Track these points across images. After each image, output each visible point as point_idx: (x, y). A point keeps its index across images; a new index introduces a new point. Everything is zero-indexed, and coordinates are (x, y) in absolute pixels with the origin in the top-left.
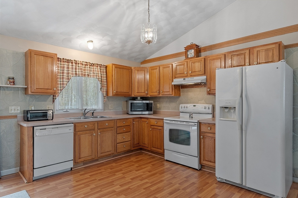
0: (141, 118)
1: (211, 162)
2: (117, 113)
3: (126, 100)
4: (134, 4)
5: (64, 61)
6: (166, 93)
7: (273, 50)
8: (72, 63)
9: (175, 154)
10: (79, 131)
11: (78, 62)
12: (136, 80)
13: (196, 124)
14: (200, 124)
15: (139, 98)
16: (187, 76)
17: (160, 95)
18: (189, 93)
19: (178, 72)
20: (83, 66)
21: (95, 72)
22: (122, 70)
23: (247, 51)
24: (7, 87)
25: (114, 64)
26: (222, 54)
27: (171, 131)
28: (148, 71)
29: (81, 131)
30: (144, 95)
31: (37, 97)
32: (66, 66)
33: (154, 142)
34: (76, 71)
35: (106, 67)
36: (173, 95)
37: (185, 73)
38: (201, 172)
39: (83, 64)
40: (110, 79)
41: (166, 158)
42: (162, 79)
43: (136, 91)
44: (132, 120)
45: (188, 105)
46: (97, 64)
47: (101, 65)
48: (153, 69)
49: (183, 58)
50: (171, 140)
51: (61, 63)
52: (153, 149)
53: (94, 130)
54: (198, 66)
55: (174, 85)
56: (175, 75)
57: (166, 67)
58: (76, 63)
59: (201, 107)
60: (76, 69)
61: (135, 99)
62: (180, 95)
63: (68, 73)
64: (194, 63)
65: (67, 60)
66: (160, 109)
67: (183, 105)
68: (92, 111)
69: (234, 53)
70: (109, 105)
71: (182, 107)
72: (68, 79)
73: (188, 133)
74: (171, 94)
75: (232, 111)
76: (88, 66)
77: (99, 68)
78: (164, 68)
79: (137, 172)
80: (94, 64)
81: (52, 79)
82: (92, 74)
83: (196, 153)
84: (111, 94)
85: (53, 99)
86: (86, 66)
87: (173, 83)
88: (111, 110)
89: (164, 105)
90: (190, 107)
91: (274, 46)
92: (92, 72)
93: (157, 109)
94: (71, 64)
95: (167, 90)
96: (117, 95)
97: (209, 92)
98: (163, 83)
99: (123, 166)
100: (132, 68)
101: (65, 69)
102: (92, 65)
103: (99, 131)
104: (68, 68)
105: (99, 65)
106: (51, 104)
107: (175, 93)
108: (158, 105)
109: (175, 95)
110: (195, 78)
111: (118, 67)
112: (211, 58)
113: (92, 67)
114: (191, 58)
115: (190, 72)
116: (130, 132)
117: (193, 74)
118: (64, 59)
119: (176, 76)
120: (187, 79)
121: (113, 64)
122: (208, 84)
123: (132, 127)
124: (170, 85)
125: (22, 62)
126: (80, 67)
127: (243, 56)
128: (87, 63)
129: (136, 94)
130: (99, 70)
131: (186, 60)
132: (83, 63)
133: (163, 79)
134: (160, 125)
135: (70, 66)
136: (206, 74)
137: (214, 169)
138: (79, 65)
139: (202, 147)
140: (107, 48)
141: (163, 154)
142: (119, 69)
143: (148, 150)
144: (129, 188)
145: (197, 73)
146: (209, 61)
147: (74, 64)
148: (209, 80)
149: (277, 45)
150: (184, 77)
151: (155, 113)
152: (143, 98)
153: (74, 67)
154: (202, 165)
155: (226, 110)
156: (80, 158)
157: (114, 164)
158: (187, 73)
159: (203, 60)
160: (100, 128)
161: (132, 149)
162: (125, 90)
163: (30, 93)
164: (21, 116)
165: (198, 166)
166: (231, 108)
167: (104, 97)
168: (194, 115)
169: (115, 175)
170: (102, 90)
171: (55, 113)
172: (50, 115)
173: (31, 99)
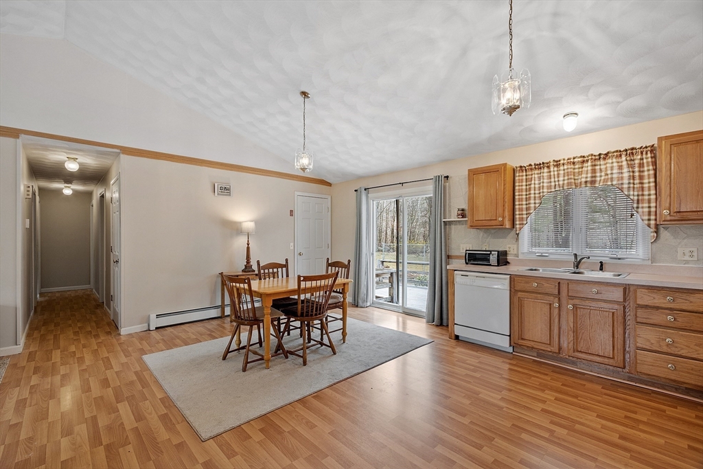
5: (531, 169)
8: (548, 167)
10: (520, 291)
11: (562, 162)
20: (577, 166)
21: (609, 172)
24: (459, 221)
25: (667, 138)
31: (493, 231)
39: (574, 163)
46: (617, 151)
47: (632, 149)
51: (528, 173)
53: (557, 295)
58: (558, 166)
65: (537, 165)
70: (679, 249)
72: (540, 198)
76: (589, 163)
77: (624, 158)
80: (606, 154)
81: (497, 204)
82: (603, 178)
86: (585, 165)
88: (687, 262)
92: (603, 174)
94: (546, 170)
96: (681, 220)
102: (602, 157)
105: (626, 150)
106: (514, 242)
111: (686, 141)
118: (530, 165)
121: (662, 139)
126: (566, 171)
128: (584, 157)
130: (625, 163)
132: (575, 160)
135: (545, 175)
138: (566, 167)
142: (690, 145)
147: (553, 169)
156: (522, 339)
160: (575, 295)
170: (640, 210)
171: (520, 258)
172: (493, 259)
173: (485, 235)
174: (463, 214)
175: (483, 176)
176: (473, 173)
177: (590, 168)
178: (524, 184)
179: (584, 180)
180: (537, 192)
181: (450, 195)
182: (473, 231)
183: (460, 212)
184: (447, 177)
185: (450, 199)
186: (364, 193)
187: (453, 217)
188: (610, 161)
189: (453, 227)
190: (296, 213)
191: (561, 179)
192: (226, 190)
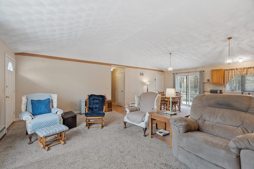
5: (229, 70)
8: (234, 70)
11: (238, 69)
20: (242, 70)
21: (251, 72)
31: (218, 85)
39: (241, 69)
65: (231, 69)
72: (232, 77)
76: (246, 69)
80: (251, 68)
81: (220, 79)
86: (245, 70)
92: (249, 72)
106: (224, 88)
126: (239, 71)
128: (244, 68)
135: (233, 72)
147: (236, 70)
171: (226, 92)
172: (219, 92)
173: (215, 86)
174: (209, 80)
175: (216, 72)
176: (212, 71)
177: (246, 71)
178: (227, 73)
179: (244, 73)
180: (231, 76)
181: (204, 76)
182: (212, 85)
183: (208, 80)
184: (204, 71)
185: (204, 77)
186: (176, 74)
187: (206, 81)
188: (251, 69)
189: (205, 84)
190: (156, 80)
191: (238, 73)
192: (142, 74)
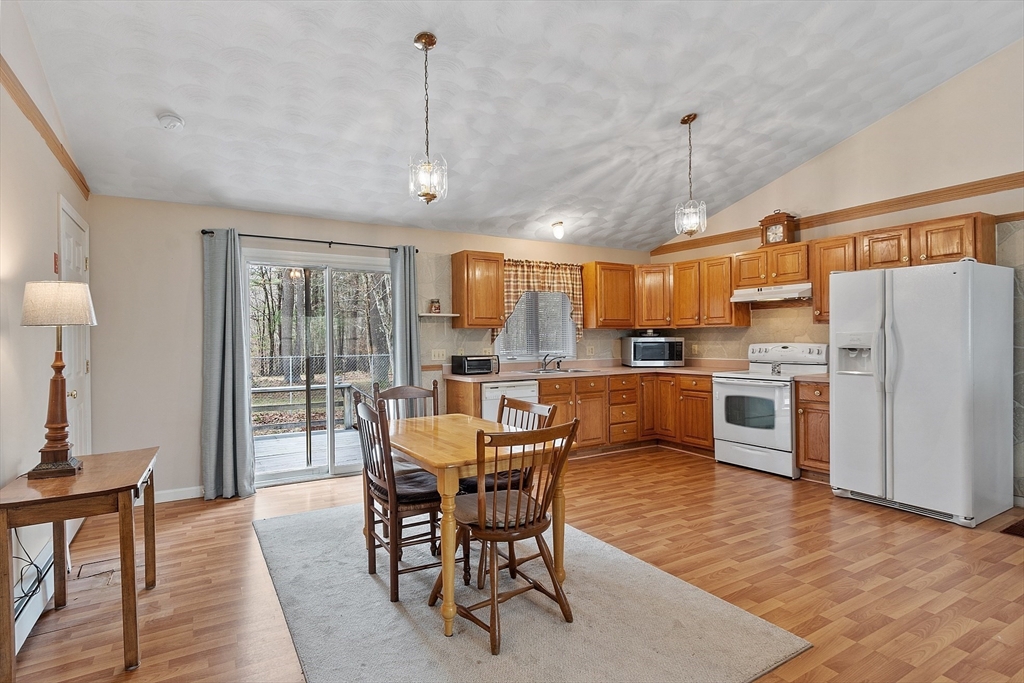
0: (658, 374)
1: (821, 461)
2: (601, 364)
3: (620, 336)
4: (656, 157)
5: (509, 265)
6: (715, 321)
7: (961, 230)
8: (523, 266)
9: (738, 448)
10: (546, 395)
11: (532, 264)
12: (645, 293)
13: (788, 383)
14: (796, 385)
15: (650, 332)
16: (766, 284)
17: (702, 325)
18: (772, 320)
19: (745, 274)
20: (541, 271)
21: (562, 281)
22: (614, 273)
23: (905, 233)
25: (599, 263)
26: (849, 237)
27: (729, 399)
28: (672, 272)
29: (550, 395)
30: (661, 324)
32: (513, 273)
33: (690, 424)
34: (528, 282)
35: (582, 268)
36: (733, 325)
37: (763, 276)
38: (798, 482)
39: (540, 267)
40: (590, 294)
41: (718, 457)
42: (706, 289)
43: (645, 318)
44: (638, 379)
45: (769, 346)
46: (564, 264)
47: (573, 265)
48: (685, 269)
49: (757, 242)
50: (730, 418)
52: (687, 439)
53: (570, 393)
54: (793, 261)
55: (736, 303)
56: (737, 282)
57: (713, 263)
58: (529, 267)
59: (799, 350)
60: (528, 277)
61: (642, 333)
62: (748, 324)
63: (517, 287)
64: (784, 254)
65: (515, 261)
66: (699, 354)
67: (757, 347)
68: (558, 360)
69: (875, 236)
70: (587, 348)
71: (755, 350)
73: (770, 404)
74: (728, 321)
75: (865, 356)
76: (550, 271)
77: (568, 272)
78: (712, 265)
79: (661, 475)
80: (559, 265)
81: (498, 300)
82: (555, 285)
83: (787, 444)
84: (592, 325)
85: (493, 335)
86: (546, 271)
87: (733, 300)
88: (589, 357)
89: (711, 346)
90: (774, 351)
91: (962, 222)
92: (555, 282)
93: (692, 355)
94: (520, 269)
95: (718, 311)
96: (606, 326)
97: (819, 318)
98: (709, 298)
99: (628, 466)
100: (636, 267)
101: (512, 279)
102: (557, 267)
103: (578, 397)
104: (516, 276)
105: (569, 265)
106: (491, 345)
107: (737, 319)
108: (695, 347)
109: (736, 325)
110: (786, 287)
111: (609, 268)
112: (822, 245)
113: (556, 271)
114: (777, 244)
115: (774, 275)
116: (634, 402)
117: (779, 279)
118: (509, 260)
119: (741, 283)
120: (765, 290)
121: (597, 263)
122: (816, 299)
123: (639, 393)
124: (724, 302)
125: (448, 272)
126: (535, 274)
127: (896, 241)
128: (547, 263)
129: (645, 323)
130: (569, 276)
131: (765, 250)
132: (541, 265)
133: (709, 289)
134: (705, 389)
135: (519, 273)
136: (811, 278)
137: (826, 475)
138: (535, 270)
139: (802, 431)
140: (586, 231)
141: (711, 451)
142: (609, 272)
143: (674, 443)
144: (653, 493)
145: (790, 277)
146: (817, 252)
147: (526, 269)
148: (818, 293)
149: (971, 221)
150: (760, 285)
151: (688, 364)
152: (659, 332)
153: (526, 273)
154: (802, 470)
155: (853, 355)
157: (609, 463)
158: (767, 277)
159: (804, 248)
160: (581, 390)
161: (640, 440)
162: (620, 315)
163: (466, 325)
164: (447, 365)
165: (793, 470)
166: (862, 349)
167: (578, 329)
168: (783, 368)
169: (619, 476)
170: (573, 316)
172: (494, 364)
173: (461, 337)
175: (483, 263)
183: (436, 305)
184: (418, 251)
188: (561, 271)
